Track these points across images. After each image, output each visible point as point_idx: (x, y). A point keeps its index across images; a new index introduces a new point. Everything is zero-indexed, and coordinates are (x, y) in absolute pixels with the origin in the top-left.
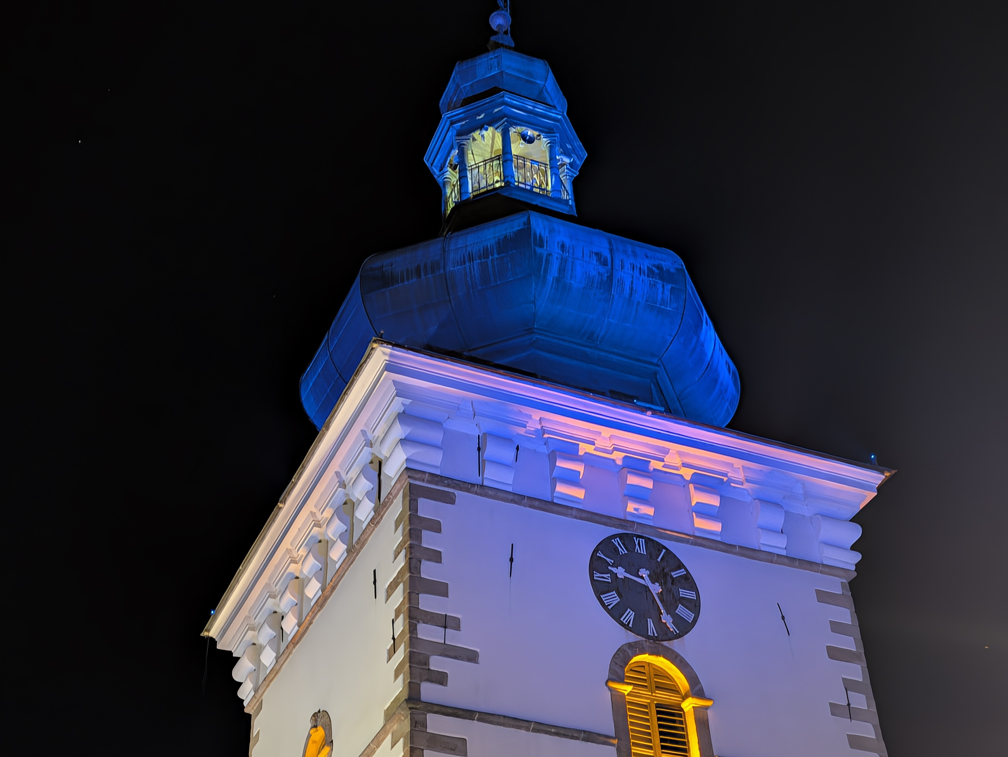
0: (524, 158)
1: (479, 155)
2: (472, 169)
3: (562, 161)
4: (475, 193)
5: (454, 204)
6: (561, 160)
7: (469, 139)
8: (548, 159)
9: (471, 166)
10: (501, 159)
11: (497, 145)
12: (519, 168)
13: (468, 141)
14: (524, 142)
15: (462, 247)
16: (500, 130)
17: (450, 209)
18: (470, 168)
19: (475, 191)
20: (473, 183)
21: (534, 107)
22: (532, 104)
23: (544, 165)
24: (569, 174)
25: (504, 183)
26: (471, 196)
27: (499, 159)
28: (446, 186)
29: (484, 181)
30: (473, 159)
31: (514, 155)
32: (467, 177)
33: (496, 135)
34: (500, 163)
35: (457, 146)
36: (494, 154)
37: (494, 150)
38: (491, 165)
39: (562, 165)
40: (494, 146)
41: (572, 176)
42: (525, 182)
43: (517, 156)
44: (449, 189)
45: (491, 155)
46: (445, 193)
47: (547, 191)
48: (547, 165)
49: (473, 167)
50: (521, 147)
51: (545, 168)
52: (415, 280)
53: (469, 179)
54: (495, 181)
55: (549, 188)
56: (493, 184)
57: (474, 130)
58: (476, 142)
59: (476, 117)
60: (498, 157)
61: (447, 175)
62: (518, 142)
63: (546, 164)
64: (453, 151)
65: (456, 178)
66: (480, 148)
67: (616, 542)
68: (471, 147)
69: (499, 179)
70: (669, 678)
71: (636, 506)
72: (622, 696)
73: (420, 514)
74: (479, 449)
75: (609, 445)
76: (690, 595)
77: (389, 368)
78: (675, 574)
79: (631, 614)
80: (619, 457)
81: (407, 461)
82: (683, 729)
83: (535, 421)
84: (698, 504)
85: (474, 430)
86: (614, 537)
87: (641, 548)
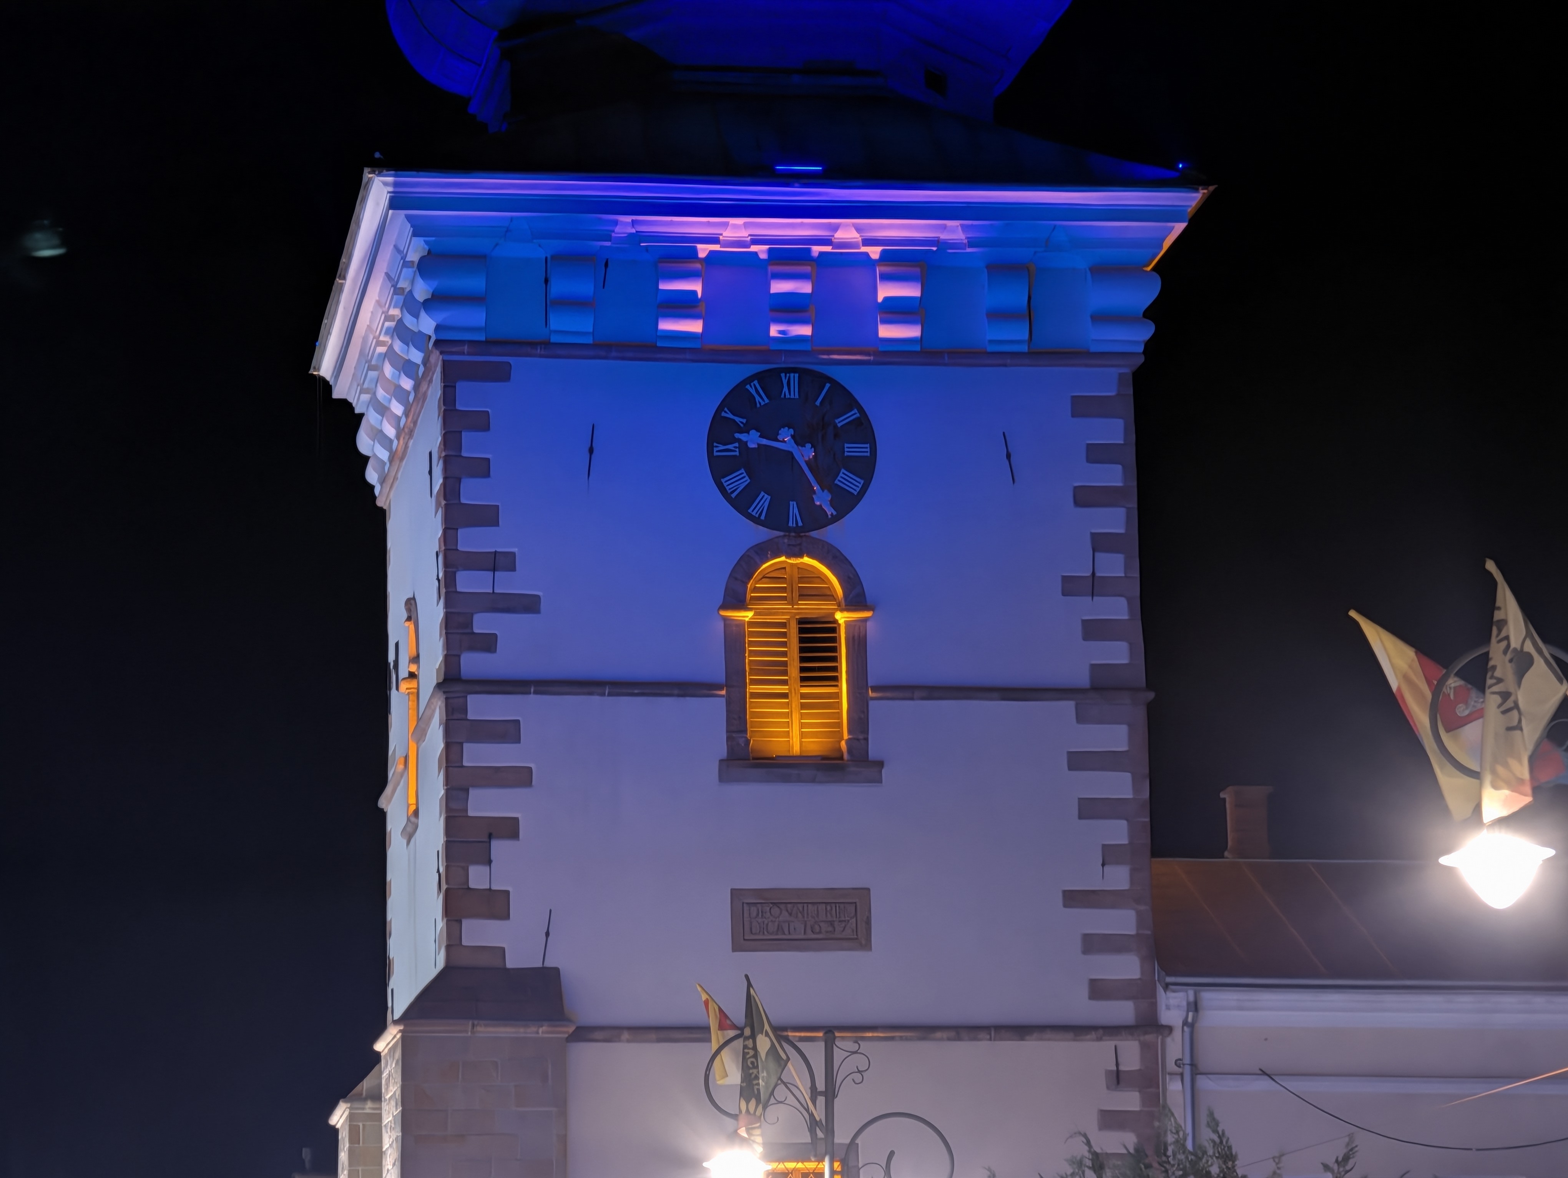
67: (755, 389)
70: (822, 578)
71: (782, 327)
72: (741, 624)
73: (459, 407)
74: (546, 281)
75: (744, 234)
76: (862, 450)
77: (396, 203)
78: (840, 422)
79: (764, 499)
80: (761, 250)
81: (438, 328)
82: (835, 649)
83: (625, 224)
84: (886, 299)
85: (538, 251)
86: (749, 380)
87: (791, 389)
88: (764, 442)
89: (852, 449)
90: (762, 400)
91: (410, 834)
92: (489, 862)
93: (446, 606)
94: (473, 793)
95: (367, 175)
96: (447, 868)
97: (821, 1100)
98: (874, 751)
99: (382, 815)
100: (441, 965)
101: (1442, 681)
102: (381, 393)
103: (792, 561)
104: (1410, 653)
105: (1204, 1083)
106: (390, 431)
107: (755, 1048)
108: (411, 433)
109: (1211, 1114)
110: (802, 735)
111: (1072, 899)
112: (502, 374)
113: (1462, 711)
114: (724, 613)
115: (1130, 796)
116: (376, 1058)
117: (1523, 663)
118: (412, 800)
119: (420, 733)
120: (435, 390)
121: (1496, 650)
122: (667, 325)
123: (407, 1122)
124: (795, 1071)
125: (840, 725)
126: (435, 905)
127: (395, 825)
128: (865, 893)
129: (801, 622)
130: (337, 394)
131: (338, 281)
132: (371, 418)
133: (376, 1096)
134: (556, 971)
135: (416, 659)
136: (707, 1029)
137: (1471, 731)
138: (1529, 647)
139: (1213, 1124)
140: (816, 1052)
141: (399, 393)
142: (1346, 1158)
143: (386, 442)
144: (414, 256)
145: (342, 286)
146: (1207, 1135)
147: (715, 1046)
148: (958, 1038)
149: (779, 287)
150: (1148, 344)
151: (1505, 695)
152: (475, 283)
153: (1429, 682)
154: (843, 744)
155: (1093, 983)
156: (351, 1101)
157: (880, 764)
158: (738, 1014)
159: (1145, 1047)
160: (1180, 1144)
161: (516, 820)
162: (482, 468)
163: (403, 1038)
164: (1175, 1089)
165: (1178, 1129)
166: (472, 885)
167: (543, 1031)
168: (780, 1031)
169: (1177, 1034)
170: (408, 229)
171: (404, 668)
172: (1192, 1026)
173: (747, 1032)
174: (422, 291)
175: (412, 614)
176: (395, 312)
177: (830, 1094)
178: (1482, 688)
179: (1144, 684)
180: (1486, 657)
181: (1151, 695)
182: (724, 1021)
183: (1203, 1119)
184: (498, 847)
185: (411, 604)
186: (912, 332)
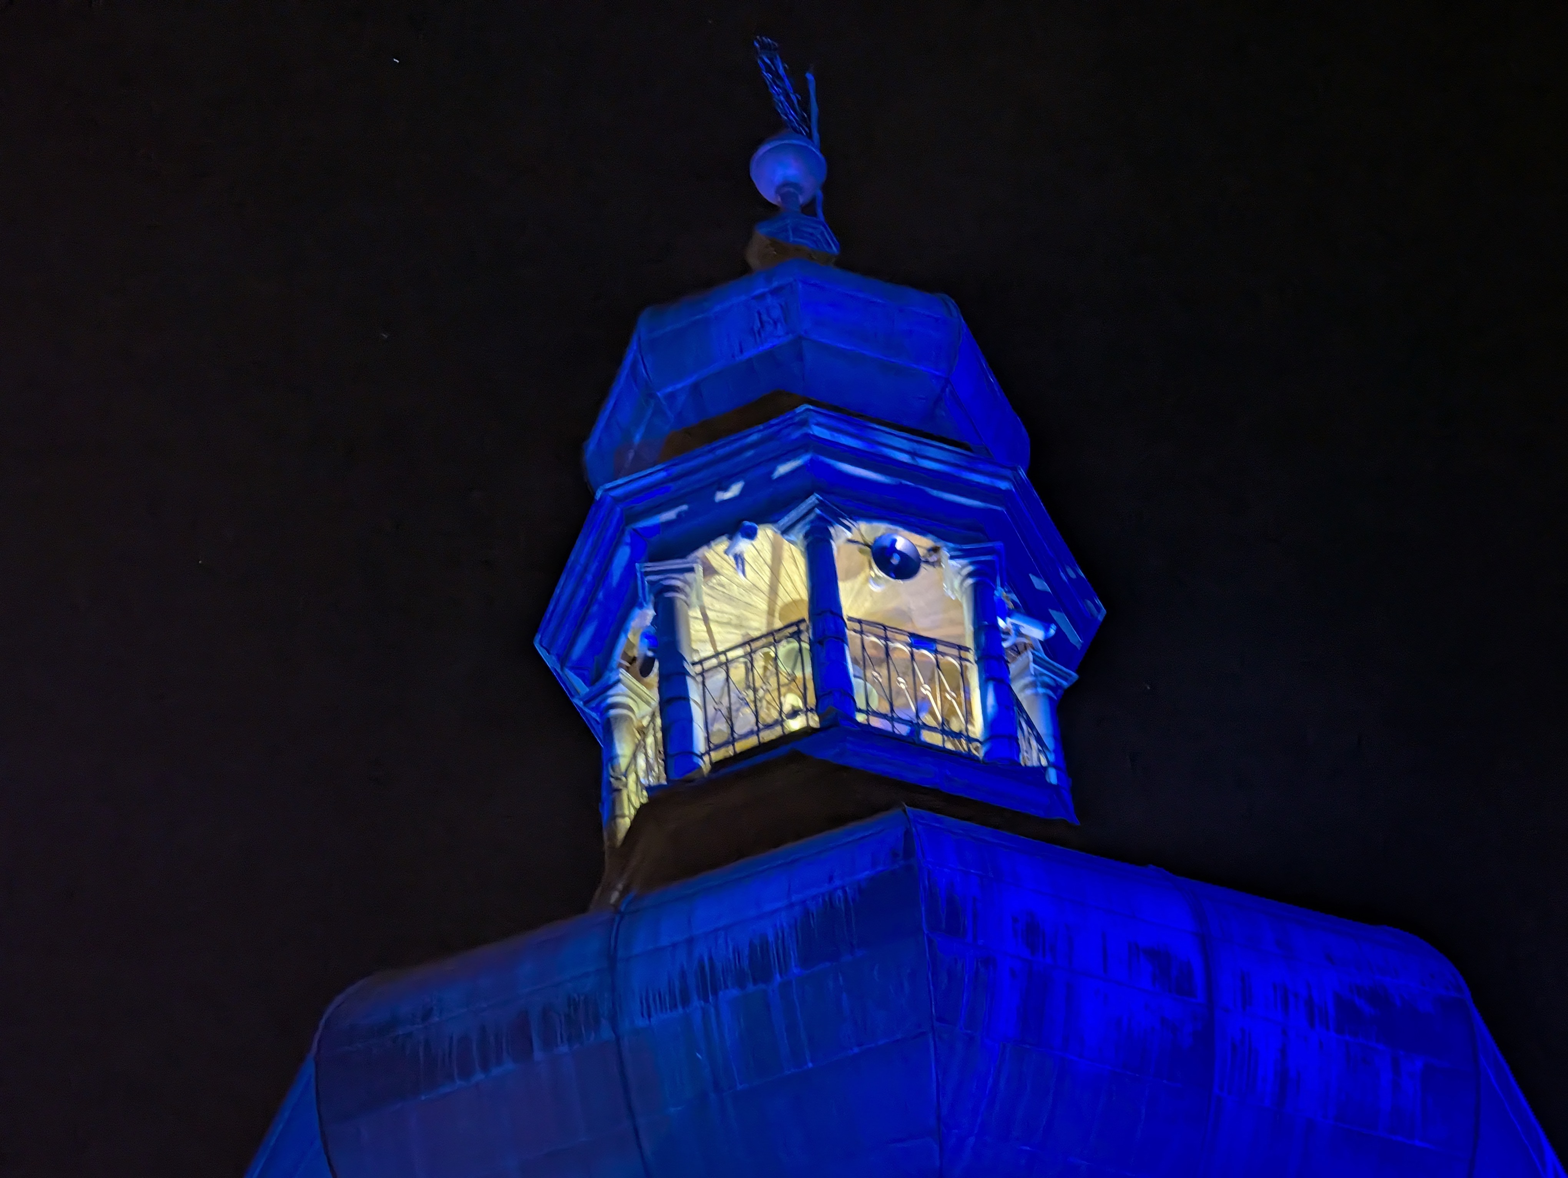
0: (885, 628)
1: (729, 624)
2: (702, 674)
3: (1019, 633)
4: (716, 756)
5: (645, 793)
6: (1013, 632)
7: (691, 570)
8: (968, 628)
9: (701, 662)
10: (805, 637)
11: (789, 585)
12: (868, 662)
13: (688, 576)
14: (881, 574)
15: (674, 946)
16: (798, 535)
17: (633, 812)
18: (698, 668)
19: (718, 747)
20: (709, 721)
21: (913, 454)
22: (906, 445)
23: (955, 652)
24: (1047, 679)
25: (817, 718)
26: (705, 764)
27: (797, 635)
28: (617, 736)
29: (748, 712)
30: (706, 636)
31: (851, 619)
32: (686, 699)
33: (786, 554)
34: (800, 650)
35: (652, 598)
36: (781, 618)
37: (780, 603)
38: (773, 655)
39: (1017, 650)
40: (781, 592)
41: (1055, 688)
42: (892, 710)
43: (860, 621)
44: (624, 745)
45: (770, 623)
46: (612, 758)
47: (970, 740)
48: (967, 649)
49: (707, 665)
50: (871, 593)
51: (961, 658)
52: (509, 1065)
53: (693, 706)
54: (787, 708)
55: (977, 729)
56: (780, 722)
57: (707, 539)
58: (714, 580)
59: (713, 494)
60: (794, 629)
61: (617, 696)
62: (861, 577)
63: (960, 648)
64: (637, 612)
65: (648, 703)
66: (730, 599)
68: (699, 597)
69: (800, 704)
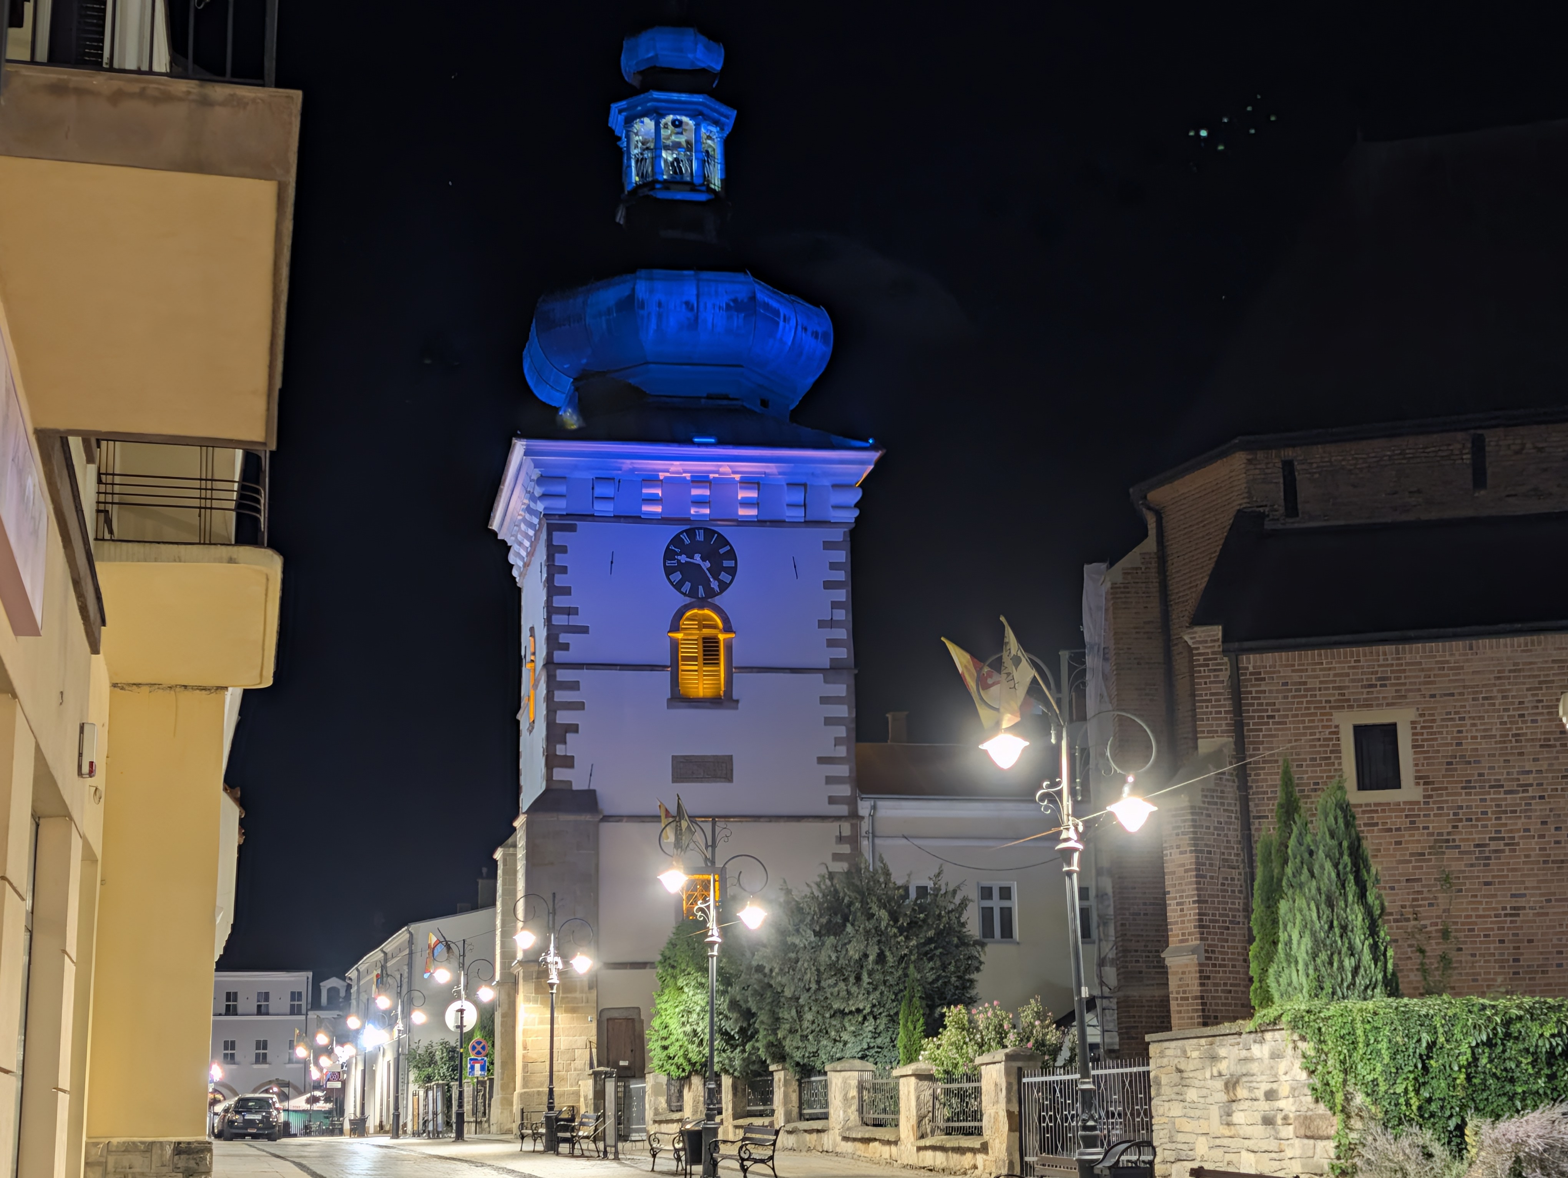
67: (684, 537)
70: (712, 619)
71: (697, 510)
72: (678, 639)
73: (554, 543)
74: (593, 488)
75: (680, 469)
76: (731, 564)
77: (527, 453)
78: (722, 551)
79: (687, 586)
80: (688, 476)
81: (545, 509)
82: (718, 651)
83: (627, 464)
84: (742, 498)
85: (590, 475)
86: (682, 533)
87: (700, 537)
88: (688, 560)
89: (727, 563)
90: (687, 541)
91: (531, 730)
92: (565, 743)
93: (548, 630)
94: (558, 712)
95: (514, 440)
96: (547, 746)
97: (710, 849)
98: (735, 696)
99: (518, 723)
100: (544, 788)
101: (981, 669)
102: (520, 537)
103: (700, 612)
104: (968, 656)
105: (878, 841)
106: (524, 554)
107: (680, 826)
108: (533, 555)
109: (881, 856)
110: (704, 688)
111: (822, 760)
112: (572, 528)
113: (990, 681)
114: (670, 634)
115: (847, 715)
116: (515, 829)
117: (1017, 661)
118: (532, 716)
119: (536, 686)
120: (544, 536)
121: (1005, 654)
122: (646, 508)
123: (529, 857)
124: (699, 837)
125: (720, 684)
126: (542, 761)
127: (524, 727)
128: (730, 757)
129: (704, 638)
130: (499, 537)
131: (501, 487)
132: (515, 548)
133: (515, 846)
134: (594, 791)
135: (534, 654)
136: (660, 817)
137: (995, 690)
138: (1019, 654)
139: (882, 860)
140: (707, 827)
141: (526, 536)
142: (939, 874)
143: (522, 558)
144: (535, 477)
145: (502, 490)
146: (879, 864)
147: (663, 826)
148: (770, 821)
149: (695, 492)
150: (857, 519)
151: (1008, 674)
152: (562, 489)
153: (975, 668)
154: (722, 693)
155: (830, 797)
156: (504, 847)
157: (737, 701)
158: (673, 810)
159: (852, 825)
160: (867, 868)
161: (577, 725)
162: (564, 570)
163: (527, 821)
164: (865, 843)
165: (866, 861)
166: (558, 753)
167: (588, 817)
168: (692, 818)
169: (866, 820)
170: (532, 465)
171: (529, 657)
172: (873, 816)
173: (677, 819)
174: (538, 492)
175: (532, 634)
176: (526, 501)
177: (714, 846)
178: (999, 671)
179: (853, 666)
180: (1001, 657)
181: (856, 672)
182: (668, 814)
183: (877, 856)
184: (570, 737)
185: (532, 629)
186: (753, 512)
